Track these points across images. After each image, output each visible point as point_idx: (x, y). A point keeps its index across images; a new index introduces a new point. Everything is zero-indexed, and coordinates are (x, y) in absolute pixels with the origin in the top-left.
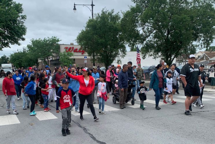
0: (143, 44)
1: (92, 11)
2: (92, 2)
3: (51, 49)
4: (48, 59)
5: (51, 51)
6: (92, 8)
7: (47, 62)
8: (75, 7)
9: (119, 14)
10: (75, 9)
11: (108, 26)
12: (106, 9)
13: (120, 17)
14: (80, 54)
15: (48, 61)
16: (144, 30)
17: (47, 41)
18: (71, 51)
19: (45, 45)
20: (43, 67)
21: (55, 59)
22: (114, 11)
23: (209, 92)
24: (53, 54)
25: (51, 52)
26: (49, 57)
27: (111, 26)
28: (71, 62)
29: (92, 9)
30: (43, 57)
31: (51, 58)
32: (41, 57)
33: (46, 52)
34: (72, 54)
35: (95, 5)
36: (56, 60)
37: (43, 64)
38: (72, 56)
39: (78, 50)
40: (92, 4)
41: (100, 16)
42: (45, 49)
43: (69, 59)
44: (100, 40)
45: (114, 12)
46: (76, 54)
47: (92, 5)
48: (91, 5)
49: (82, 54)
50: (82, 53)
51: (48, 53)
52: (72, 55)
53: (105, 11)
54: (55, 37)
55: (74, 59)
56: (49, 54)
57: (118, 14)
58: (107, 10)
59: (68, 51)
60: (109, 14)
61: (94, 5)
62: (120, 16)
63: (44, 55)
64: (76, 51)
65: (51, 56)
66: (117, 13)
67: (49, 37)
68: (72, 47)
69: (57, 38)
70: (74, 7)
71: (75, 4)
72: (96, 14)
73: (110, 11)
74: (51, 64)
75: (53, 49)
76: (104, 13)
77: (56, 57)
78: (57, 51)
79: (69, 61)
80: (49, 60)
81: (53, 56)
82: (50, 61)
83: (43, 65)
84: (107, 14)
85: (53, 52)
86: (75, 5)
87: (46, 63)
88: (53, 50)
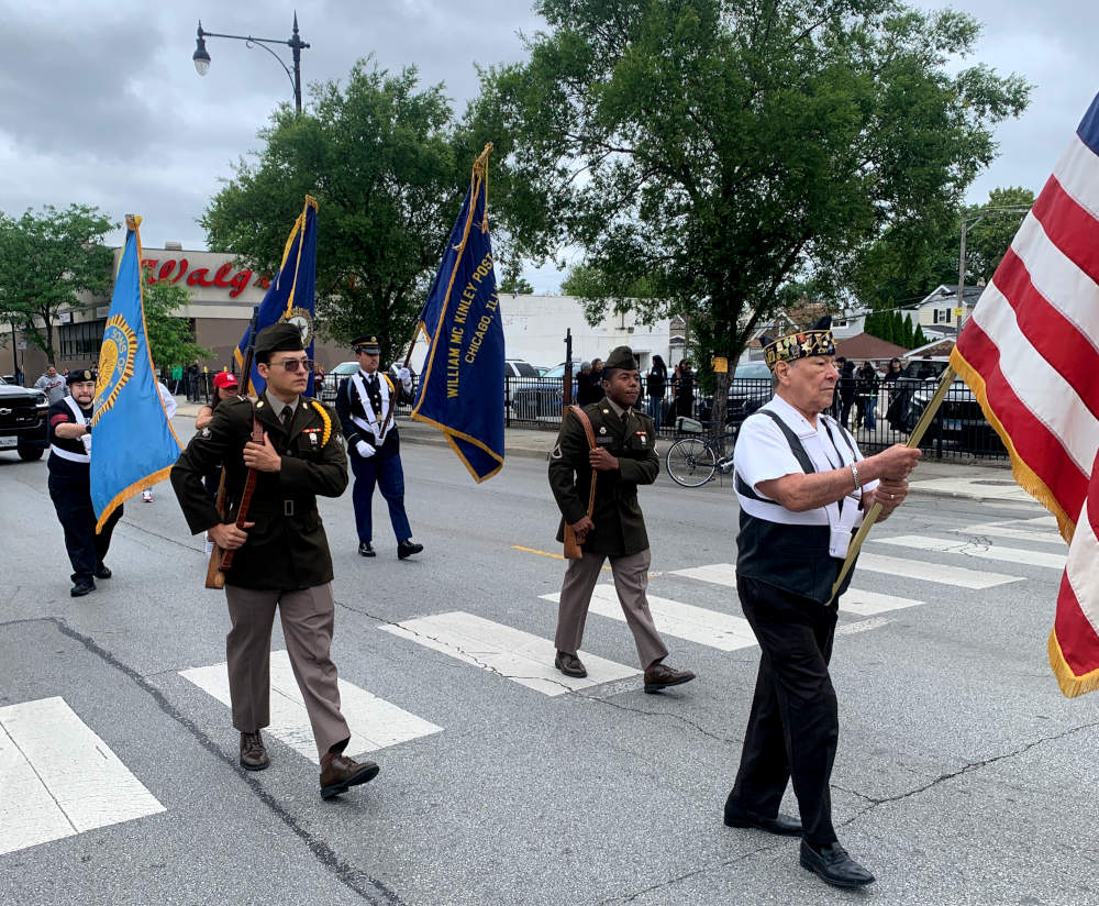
0: (592, 246)
1: (293, 75)
2: (296, 31)
3: (63, 267)
4: (47, 321)
5: (67, 276)
6: (297, 59)
7: (46, 333)
8: (201, 43)
9: (441, 92)
10: (202, 55)
11: (388, 146)
12: (376, 65)
13: (448, 109)
14: (222, 295)
15: (49, 327)
16: (599, 172)
17: (41, 226)
18: (175, 280)
19: (29, 247)
20: (19, 357)
21: (89, 318)
22: (415, 76)
23: (984, 499)
24: (74, 292)
25: (67, 283)
26: (51, 310)
27: (402, 151)
28: (174, 336)
29: (293, 64)
30: (19, 310)
31: (65, 311)
32: (9, 305)
33: (38, 280)
34: (184, 295)
35: (308, 46)
36: (89, 323)
37: (23, 346)
38: (181, 302)
39: (210, 277)
40: (296, 37)
41: (340, 99)
42: (34, 265)
43: (163, 320)
44: (349, 219)
45: (415, 80)
46: (199, 294)
47: (297, 45)
48: (290, 44)
49: (233, 295)
50: (231, 289)
51: (50, 289)
52: (179, 298)
53: (367, 71)
54: (85, 211)
55: (193, 320)
56: (56, 292)
57: (437, 91)
58: (379, 70)
59: (156, 277)
60: (388, 88)
61: (303, 45)
62: (449, 104)
63: (26, 298)
64: (198, 279)
65: (65, 305)
66: (436, 85)
67: (52, 208)
68: (178, 261)
69: (99, 214)
70: (195, 48)
71: (205, 31)
72: (316, 89)
73: (395, 73)
74: (63, 344)
75: (73, 269)
76: (362, 81)
77: (94, 306)
78: (100, 278)
79: (164, 327)
80: (56, 323)
81: (76, 304)
82: (59, 327)
83: (18, 348)
84: (381, 88)
85: (78, 284)
86: (201, 33)
87: (39, 340)
88: (78, 272)
